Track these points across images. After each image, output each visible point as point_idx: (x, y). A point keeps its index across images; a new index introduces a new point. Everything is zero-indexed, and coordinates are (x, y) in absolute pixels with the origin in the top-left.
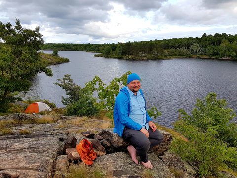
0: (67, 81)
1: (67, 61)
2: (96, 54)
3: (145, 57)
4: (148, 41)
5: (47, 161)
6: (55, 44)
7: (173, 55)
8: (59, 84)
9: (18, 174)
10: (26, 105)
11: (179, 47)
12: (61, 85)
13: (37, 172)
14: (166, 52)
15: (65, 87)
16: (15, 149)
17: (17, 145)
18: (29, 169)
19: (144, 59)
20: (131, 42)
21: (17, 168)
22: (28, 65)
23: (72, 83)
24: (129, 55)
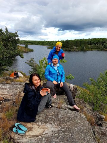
0: (32, 62)
1: (32, 51)
2: (48, 47)
3: (76, 49)
4: (79, 40)
5: (16, 93)
6: (26, 41)
7: (93, 48)
8: (27, 63)
9: (4, 97)
10: (10, 73)
11: (97, 43)
12: (29, 64)
13: (11, 97)
14: (89, 46)
15: (31, 65)
16: (3, 88)
17: (4, 87)
18: (8, 95)
19: (76, 50)
20: (69, 40)
21: (3, 95)
22: (11, 52)
23: (35, 63)
24: (67, 48)
